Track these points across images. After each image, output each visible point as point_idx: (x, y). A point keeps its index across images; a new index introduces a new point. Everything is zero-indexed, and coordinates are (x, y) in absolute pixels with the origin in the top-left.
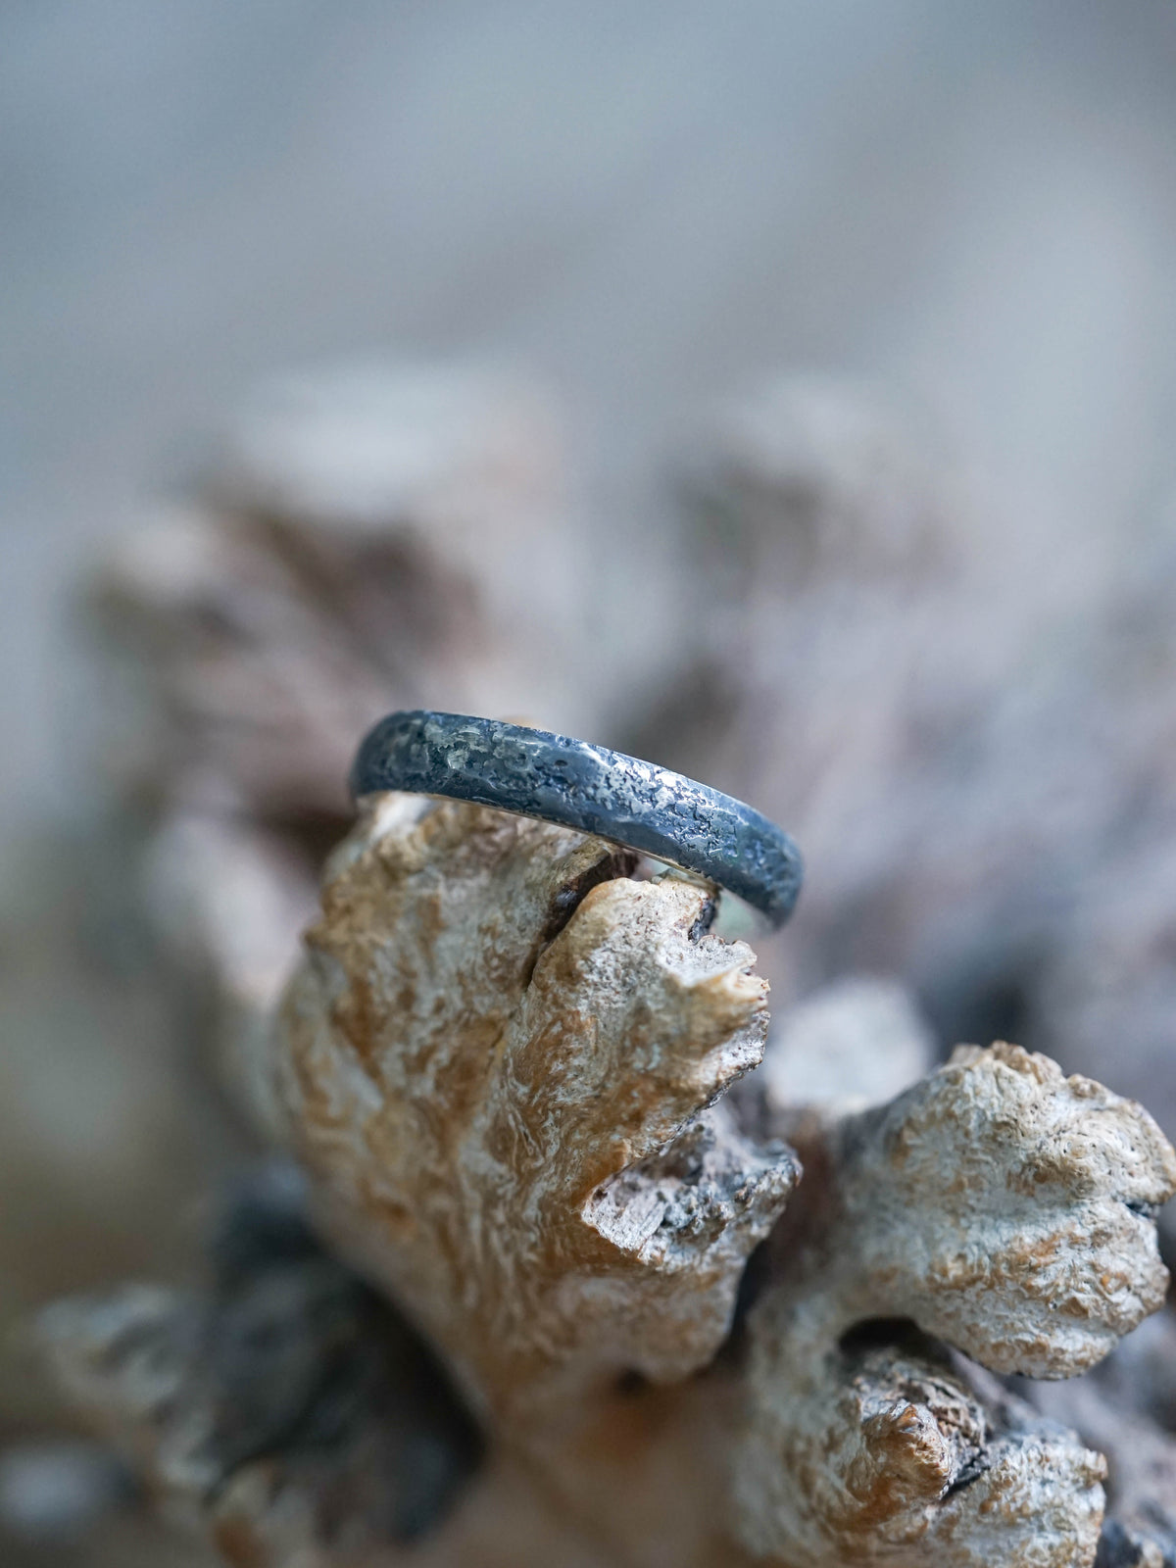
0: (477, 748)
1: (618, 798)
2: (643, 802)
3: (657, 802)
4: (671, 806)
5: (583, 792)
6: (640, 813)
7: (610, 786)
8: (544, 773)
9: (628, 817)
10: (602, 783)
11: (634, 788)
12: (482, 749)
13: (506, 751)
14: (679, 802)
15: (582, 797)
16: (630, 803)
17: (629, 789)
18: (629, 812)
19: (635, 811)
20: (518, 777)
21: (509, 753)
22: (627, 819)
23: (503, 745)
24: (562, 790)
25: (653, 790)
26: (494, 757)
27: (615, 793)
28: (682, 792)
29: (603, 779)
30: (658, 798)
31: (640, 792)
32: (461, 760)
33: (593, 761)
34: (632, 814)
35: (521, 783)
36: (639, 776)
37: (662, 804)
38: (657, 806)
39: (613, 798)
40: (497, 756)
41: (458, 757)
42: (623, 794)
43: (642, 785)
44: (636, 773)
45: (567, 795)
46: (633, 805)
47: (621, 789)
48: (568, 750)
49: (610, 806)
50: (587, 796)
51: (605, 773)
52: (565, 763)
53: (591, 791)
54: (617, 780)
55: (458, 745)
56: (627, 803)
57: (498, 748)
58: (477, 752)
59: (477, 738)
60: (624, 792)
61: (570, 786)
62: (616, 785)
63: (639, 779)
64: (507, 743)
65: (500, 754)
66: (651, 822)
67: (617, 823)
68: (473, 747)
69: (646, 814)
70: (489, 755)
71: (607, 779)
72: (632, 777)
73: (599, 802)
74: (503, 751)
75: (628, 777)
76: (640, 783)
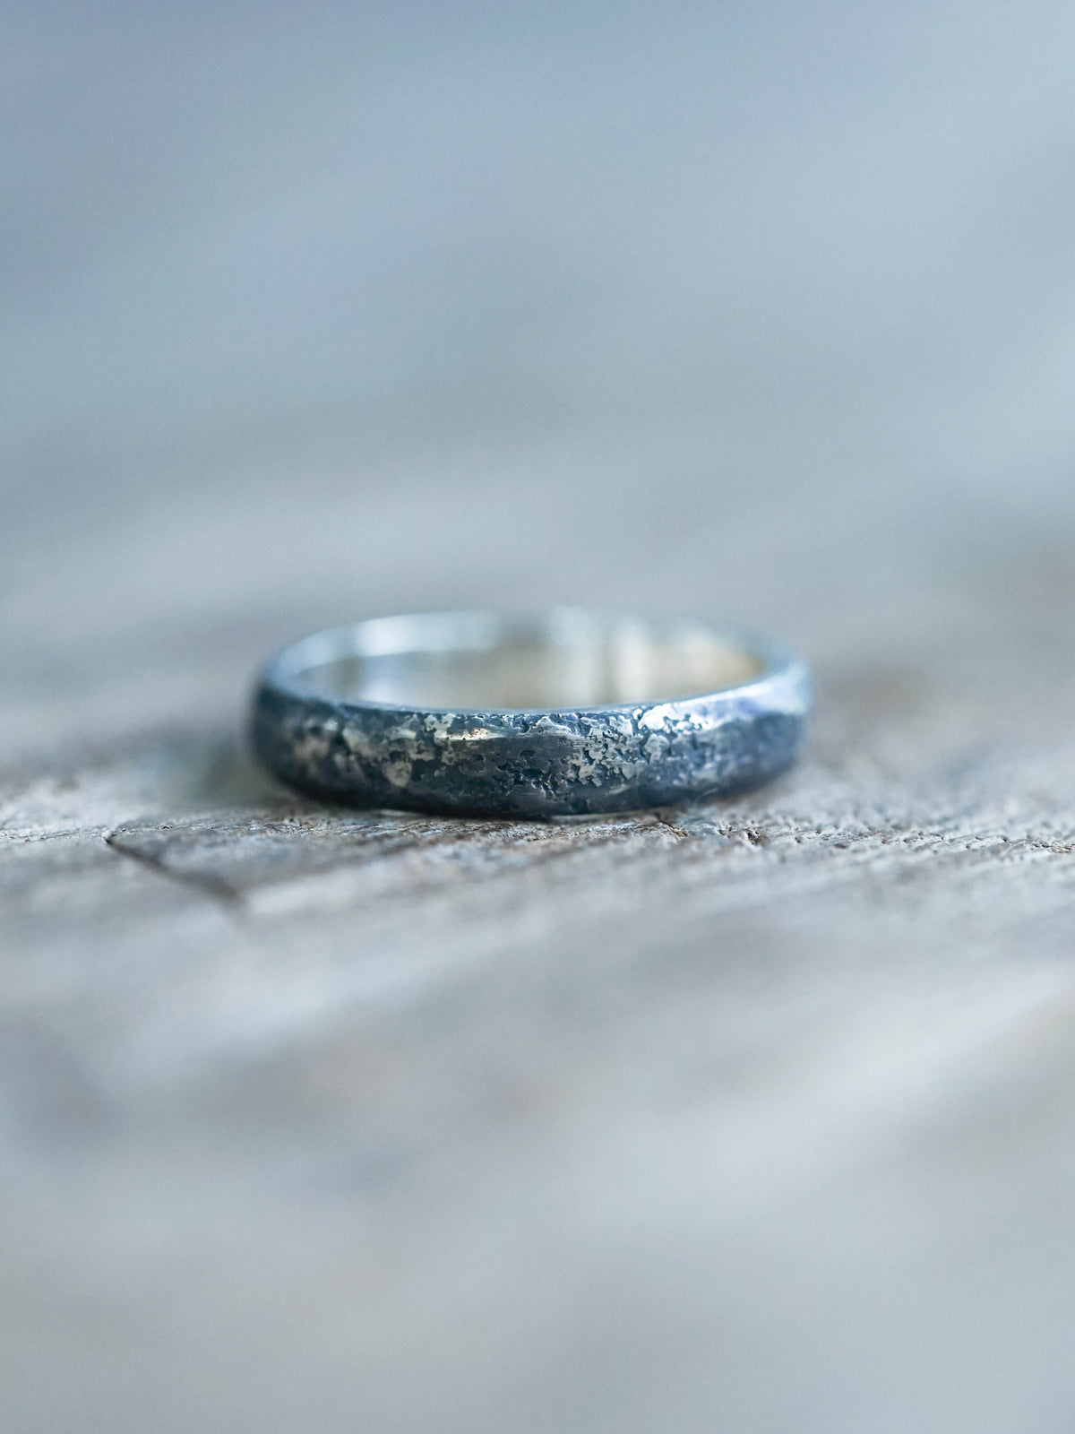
0: (420, 757)
1: (604, 768)
2: (634, 762)
3: (650, 755)
4: (668, 751)
5: (563, 778)
6: (635, 776)
7: (591, 761)
8: (511, 771)
9: (623, 785)
10: (581, 761)
11: (619, 751)
12: (427, 757)
13: (457, 755)
14: (674, 741)
15: (564, 784)
16: (620, 769)
17: (613, 754)
18: (622, 780)
19: (628, 776)
20: (482, 782)
21: (461, 757)
22: (623, 787)
23: (451, 749)
24: (537, 783)
25: (642, 743)
26: (444, 764)
27: (599, 766)
28: (674, 729)
29: (581, 756)
30: (649, 750)
31: (628, 751)
32: (404, 773)
33: (563, 739)
34: (626, 781)
35: (486, 788)
36: (620, 734)
37: (657, 755)
38: (651, 760)
39: (600, 772)
40: (447, 763)
41: (400, 771)
42: (609, 763)
43: (628, 742)
44: (616, 732)
45: (546, 788)
46: (624, 771)
47: (605, 758)
48: (528, 734)
49: (598, 783)
50: (569, 780)
51: (580, 747)
52: (532, 753)
53: (571, 775)
54: (597, 750)
55: (395, 756)
56: (617, 771)
57: (446, 753)
58: (420, 761)
59: (416, 744)
60: (610, 760)
61: (545, 778)
62: (597, 756)
63: (621, 738)
64: (455, 744)
65: (450, 760)
66: (650, 780)
67: (612, 796)
68: (414, 756)
69: (642, 773)
70: (436, 764)
71: (586, 753)
72: (612, 738)
73: (585, 783)
74: (453, 755)
75: (608, 740)
76: (624, 742)
